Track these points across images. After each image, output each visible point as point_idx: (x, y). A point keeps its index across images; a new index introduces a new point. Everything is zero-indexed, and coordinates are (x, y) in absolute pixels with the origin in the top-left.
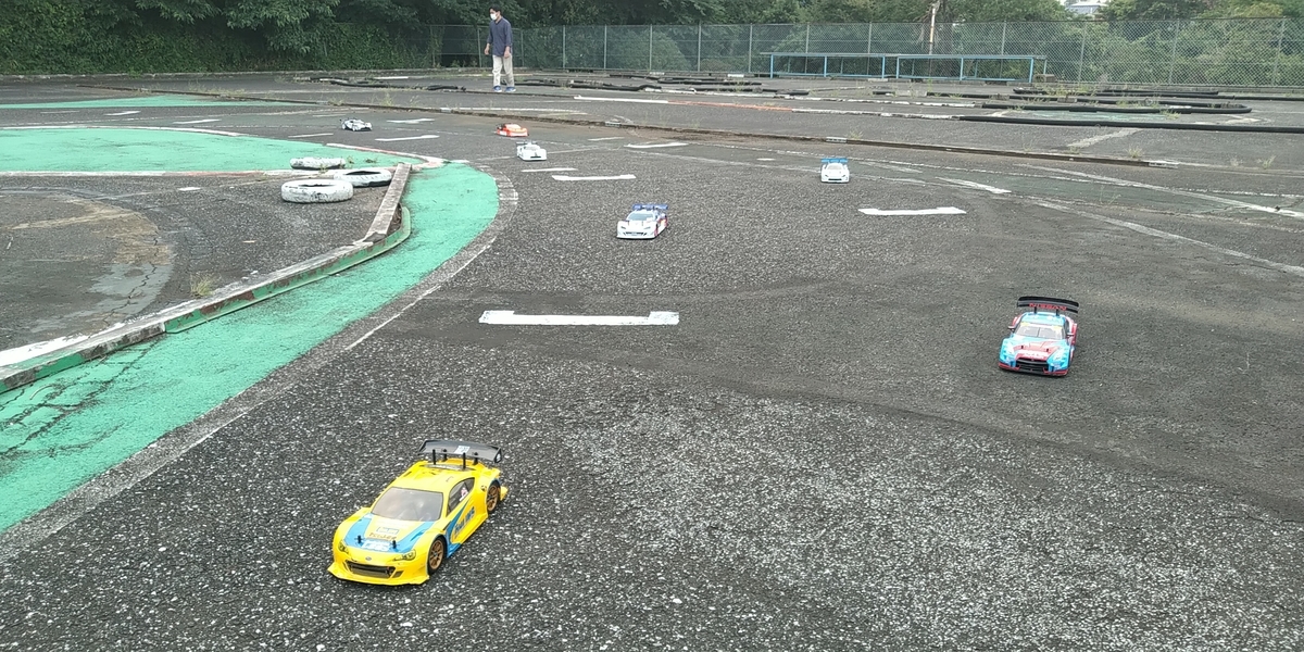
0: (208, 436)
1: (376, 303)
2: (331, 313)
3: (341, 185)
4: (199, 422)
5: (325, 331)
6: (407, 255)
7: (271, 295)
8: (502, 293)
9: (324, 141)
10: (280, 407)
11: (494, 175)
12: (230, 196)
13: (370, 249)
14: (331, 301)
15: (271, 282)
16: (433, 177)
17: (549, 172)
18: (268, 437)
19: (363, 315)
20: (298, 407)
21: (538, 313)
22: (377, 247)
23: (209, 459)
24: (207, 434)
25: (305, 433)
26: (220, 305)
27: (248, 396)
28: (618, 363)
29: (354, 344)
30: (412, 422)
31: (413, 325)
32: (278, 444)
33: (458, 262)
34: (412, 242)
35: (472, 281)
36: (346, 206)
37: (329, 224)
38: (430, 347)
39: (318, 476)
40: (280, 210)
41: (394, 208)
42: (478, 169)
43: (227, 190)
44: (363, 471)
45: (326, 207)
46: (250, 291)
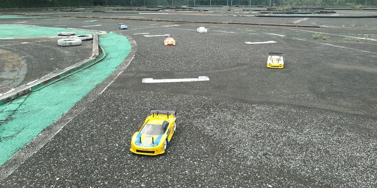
0: (60, 129)
1: (104, 77)
2: (90, 82)
3: (77, 40)
4: (55, 124)
5: (90, 88)
6: (108, 61)
7: (66, 76)
8: (145, 72)
9: (66, 27)
10: (84, 117)
11: (125, 36)
12: (40, 45)
13: (95, 60)
14: (87, 77)
15: (65, 72)
16: (105, 37)
17: (142, 34)
18: (84, 129)
19: (100, 82)
20: (90, 116)
21: (161, 79)
22: (97, 59)
23: (64, 139)
24: (59, 129)
25: (97, 126)
26: (49, 81)
27: (70, 113)
28: (197, 94)
29: (102, 92)
30: (135, 119)
31: (120, 85)
32: (88, 131)
33: (126, 63)
34: (108, 57)
35: (133, 69)
36: (80, 47)
37: (77, 52)
38: (129, 92)
39: (109, 143)
40: (58, 48)
41: (98, 47)
42: (119, 34)
43: (38, 43)
44: (125, 140)
45: (73, 47)
46: (59, 75)
